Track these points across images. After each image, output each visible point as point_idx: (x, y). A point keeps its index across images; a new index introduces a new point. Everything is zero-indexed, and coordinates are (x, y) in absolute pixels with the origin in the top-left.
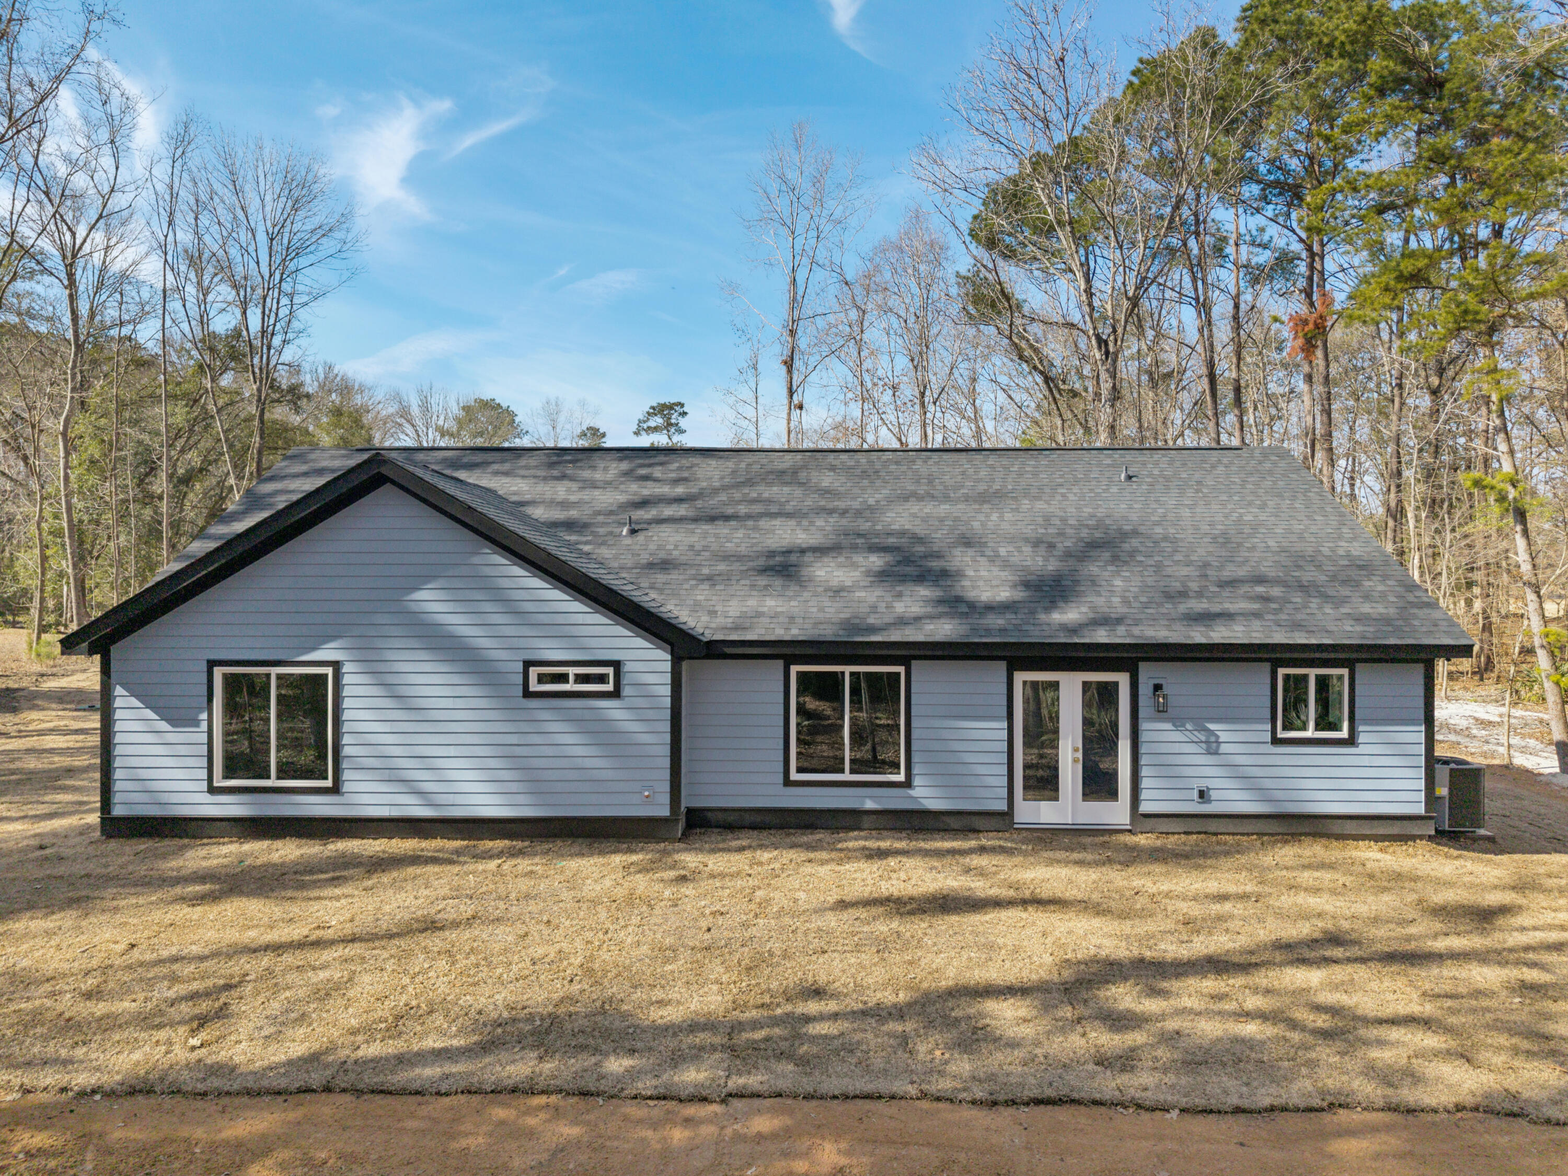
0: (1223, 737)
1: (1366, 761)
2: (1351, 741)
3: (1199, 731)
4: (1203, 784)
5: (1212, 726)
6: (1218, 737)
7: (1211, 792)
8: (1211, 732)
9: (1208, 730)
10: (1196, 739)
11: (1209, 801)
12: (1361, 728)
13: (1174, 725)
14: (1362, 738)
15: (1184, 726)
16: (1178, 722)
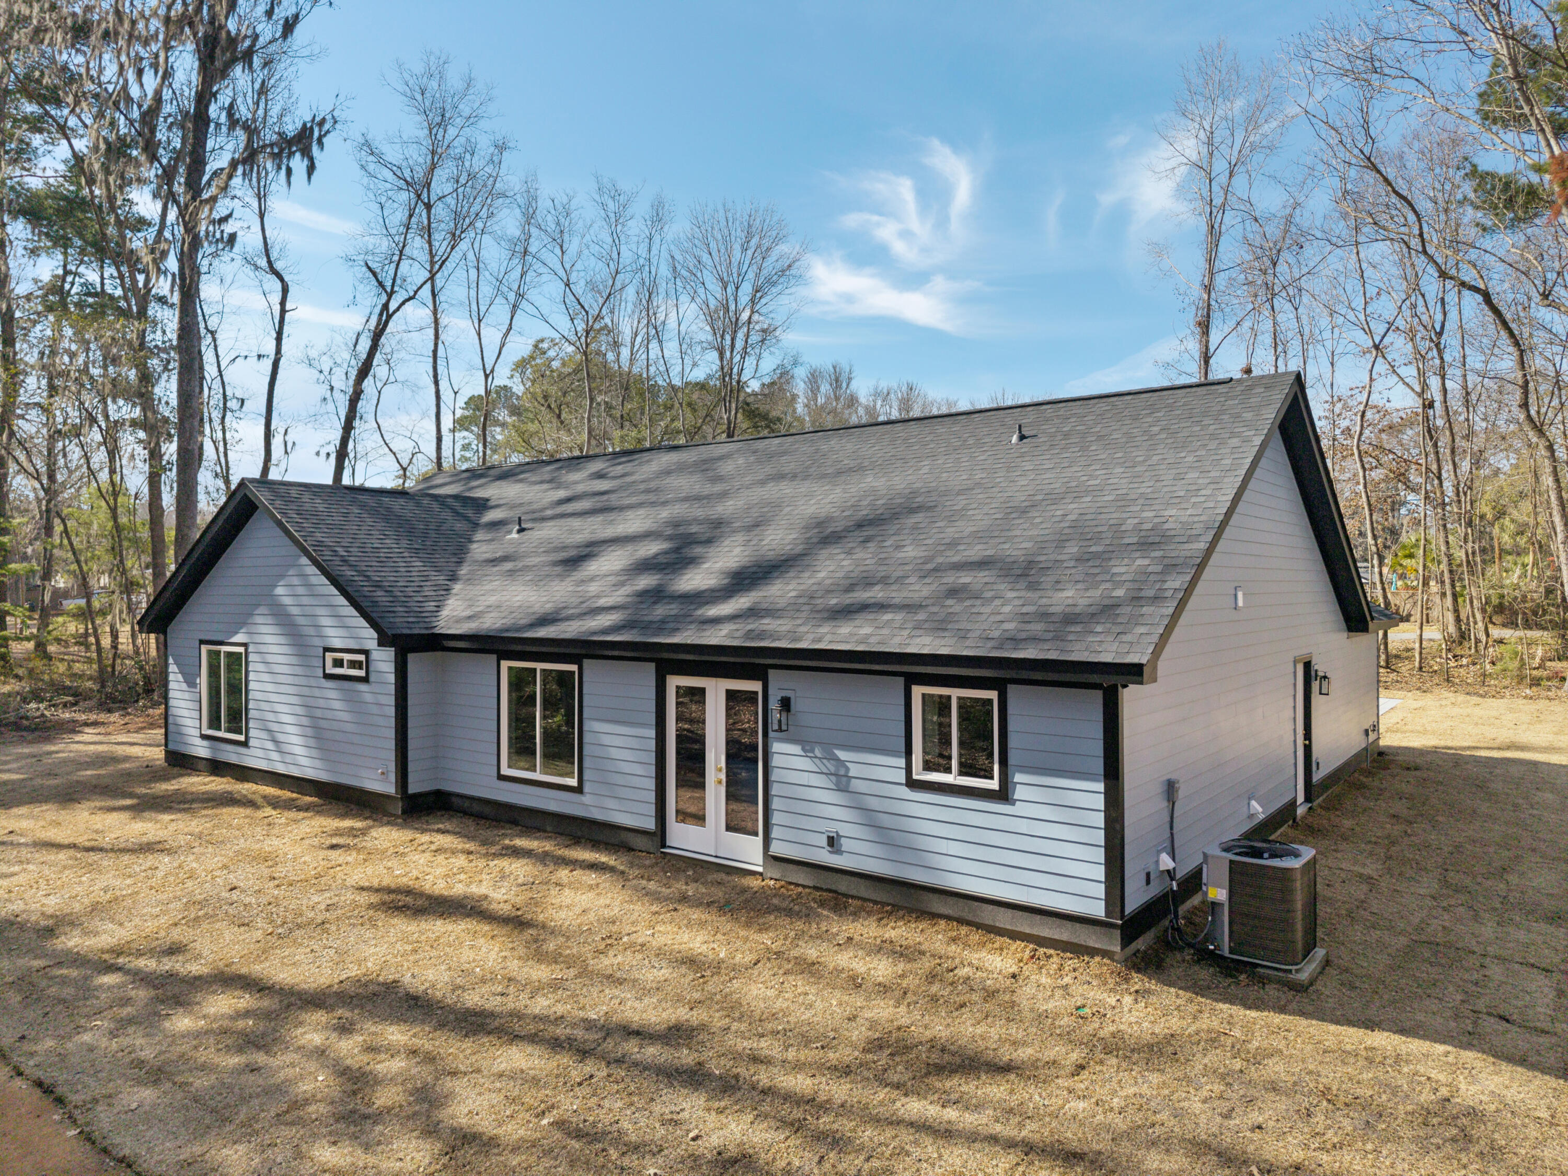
0: (854, 771)
1: (1023, 826)
2: (1003, 795)
3: (829, 759)
4: (833, 828)
5: (842, 755)
6: (848, 769)
7: (843, 840)
8: (841, 763)
9: (838, 760)
10: (825, 771)
11: (839, 852)
12: (1018, 777)
13: (803, 749)
14: (1020, 793)
15: (812, 751)
16: (807, 745)
